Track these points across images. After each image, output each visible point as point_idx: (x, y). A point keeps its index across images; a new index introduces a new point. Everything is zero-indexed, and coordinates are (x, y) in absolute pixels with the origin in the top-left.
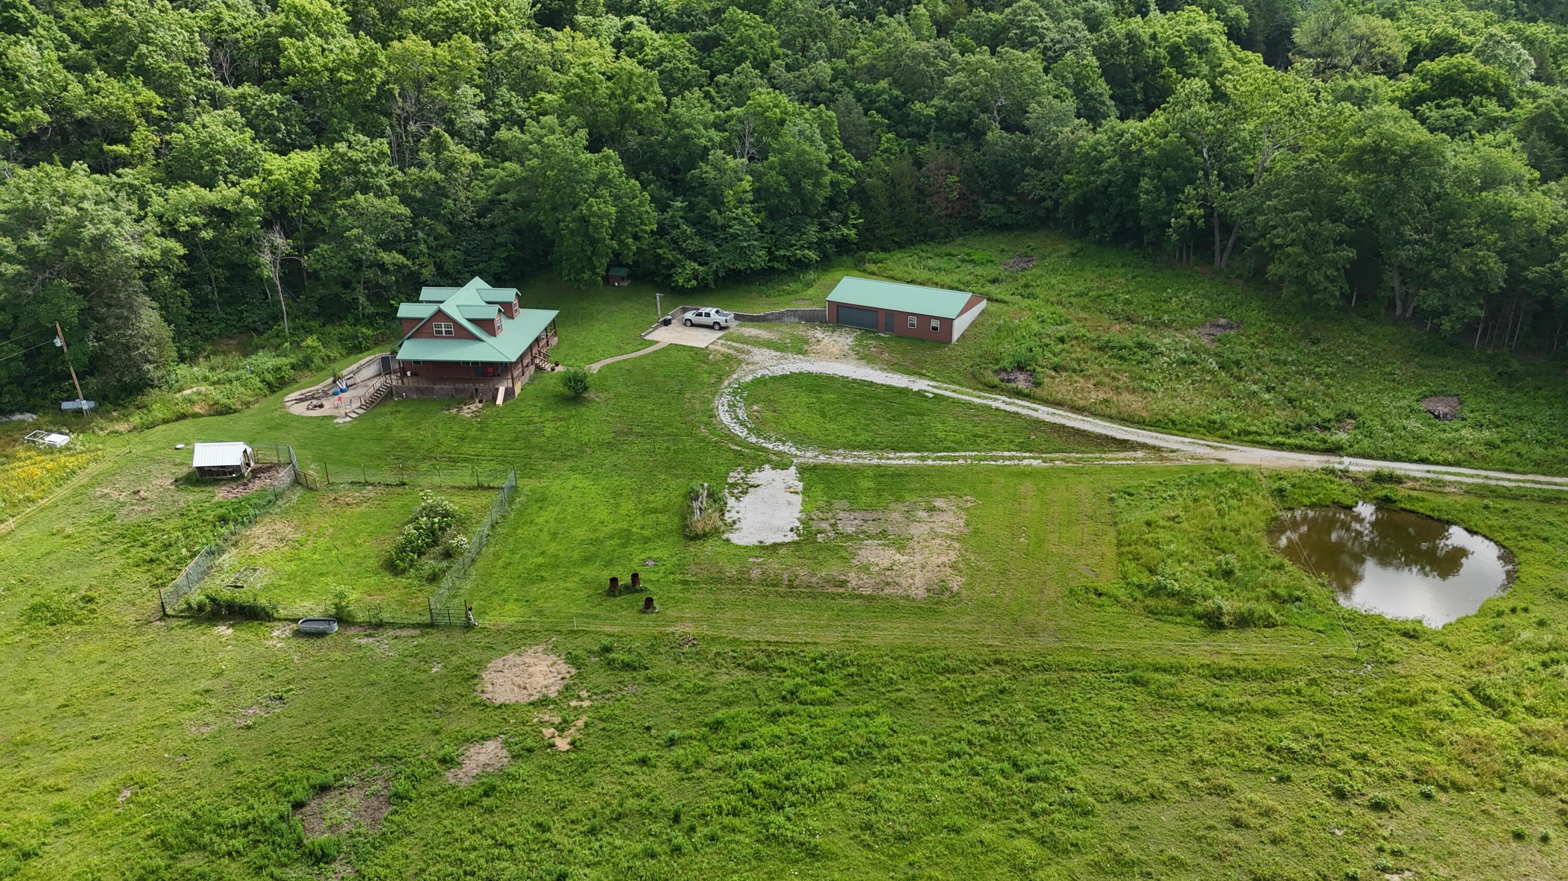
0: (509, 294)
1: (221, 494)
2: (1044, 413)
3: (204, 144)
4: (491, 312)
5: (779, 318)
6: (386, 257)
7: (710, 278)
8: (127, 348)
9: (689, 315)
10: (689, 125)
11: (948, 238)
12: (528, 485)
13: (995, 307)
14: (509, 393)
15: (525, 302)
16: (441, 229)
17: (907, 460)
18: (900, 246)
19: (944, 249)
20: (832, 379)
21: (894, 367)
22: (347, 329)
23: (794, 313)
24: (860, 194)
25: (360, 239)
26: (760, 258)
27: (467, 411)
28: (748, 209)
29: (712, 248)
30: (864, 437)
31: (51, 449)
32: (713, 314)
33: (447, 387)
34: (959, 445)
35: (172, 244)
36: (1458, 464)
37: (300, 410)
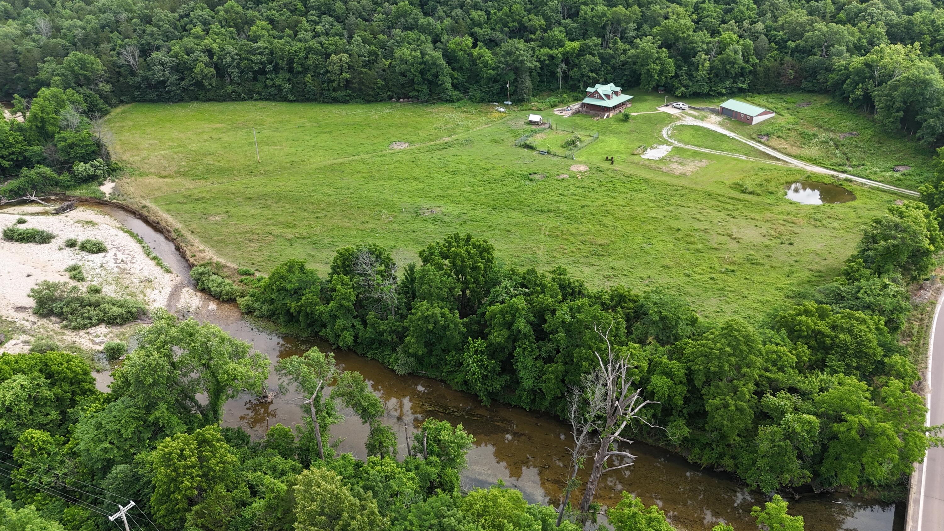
0: (618, 89)
1: (533, 127)
2: (762, 148)
3: (553, 37)
4: (610, 93)
5: (703, 109)
6: (590, 74)
7: (687, 94)
8: (522, 90)
9: (674, 104)
10: (696, 43)
11: (786, 92)
12: (601, 137)
13: (777, 116)
14: (608, 116)
15: (623, 92)
16: (609, 68)
17: (707, 151)
18: (766, 93)
19: (782, 96)
20: (705, 128)
21: (728, 129)
22: (575, 94)
23: (709, 109)
24: (753, 73)
25: (585, 68)
26: (706, 89)
27: (595, 119)
28: (704, 72)
29: (691, 84)
30: (701, 143)
31: (500, 112)
32: (681, 104)
33: (593, 112)
34: (727, 150)
35: (538, 64)
36: (880, 182)
37: (557, 113)
